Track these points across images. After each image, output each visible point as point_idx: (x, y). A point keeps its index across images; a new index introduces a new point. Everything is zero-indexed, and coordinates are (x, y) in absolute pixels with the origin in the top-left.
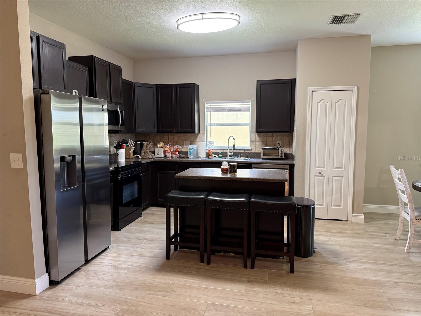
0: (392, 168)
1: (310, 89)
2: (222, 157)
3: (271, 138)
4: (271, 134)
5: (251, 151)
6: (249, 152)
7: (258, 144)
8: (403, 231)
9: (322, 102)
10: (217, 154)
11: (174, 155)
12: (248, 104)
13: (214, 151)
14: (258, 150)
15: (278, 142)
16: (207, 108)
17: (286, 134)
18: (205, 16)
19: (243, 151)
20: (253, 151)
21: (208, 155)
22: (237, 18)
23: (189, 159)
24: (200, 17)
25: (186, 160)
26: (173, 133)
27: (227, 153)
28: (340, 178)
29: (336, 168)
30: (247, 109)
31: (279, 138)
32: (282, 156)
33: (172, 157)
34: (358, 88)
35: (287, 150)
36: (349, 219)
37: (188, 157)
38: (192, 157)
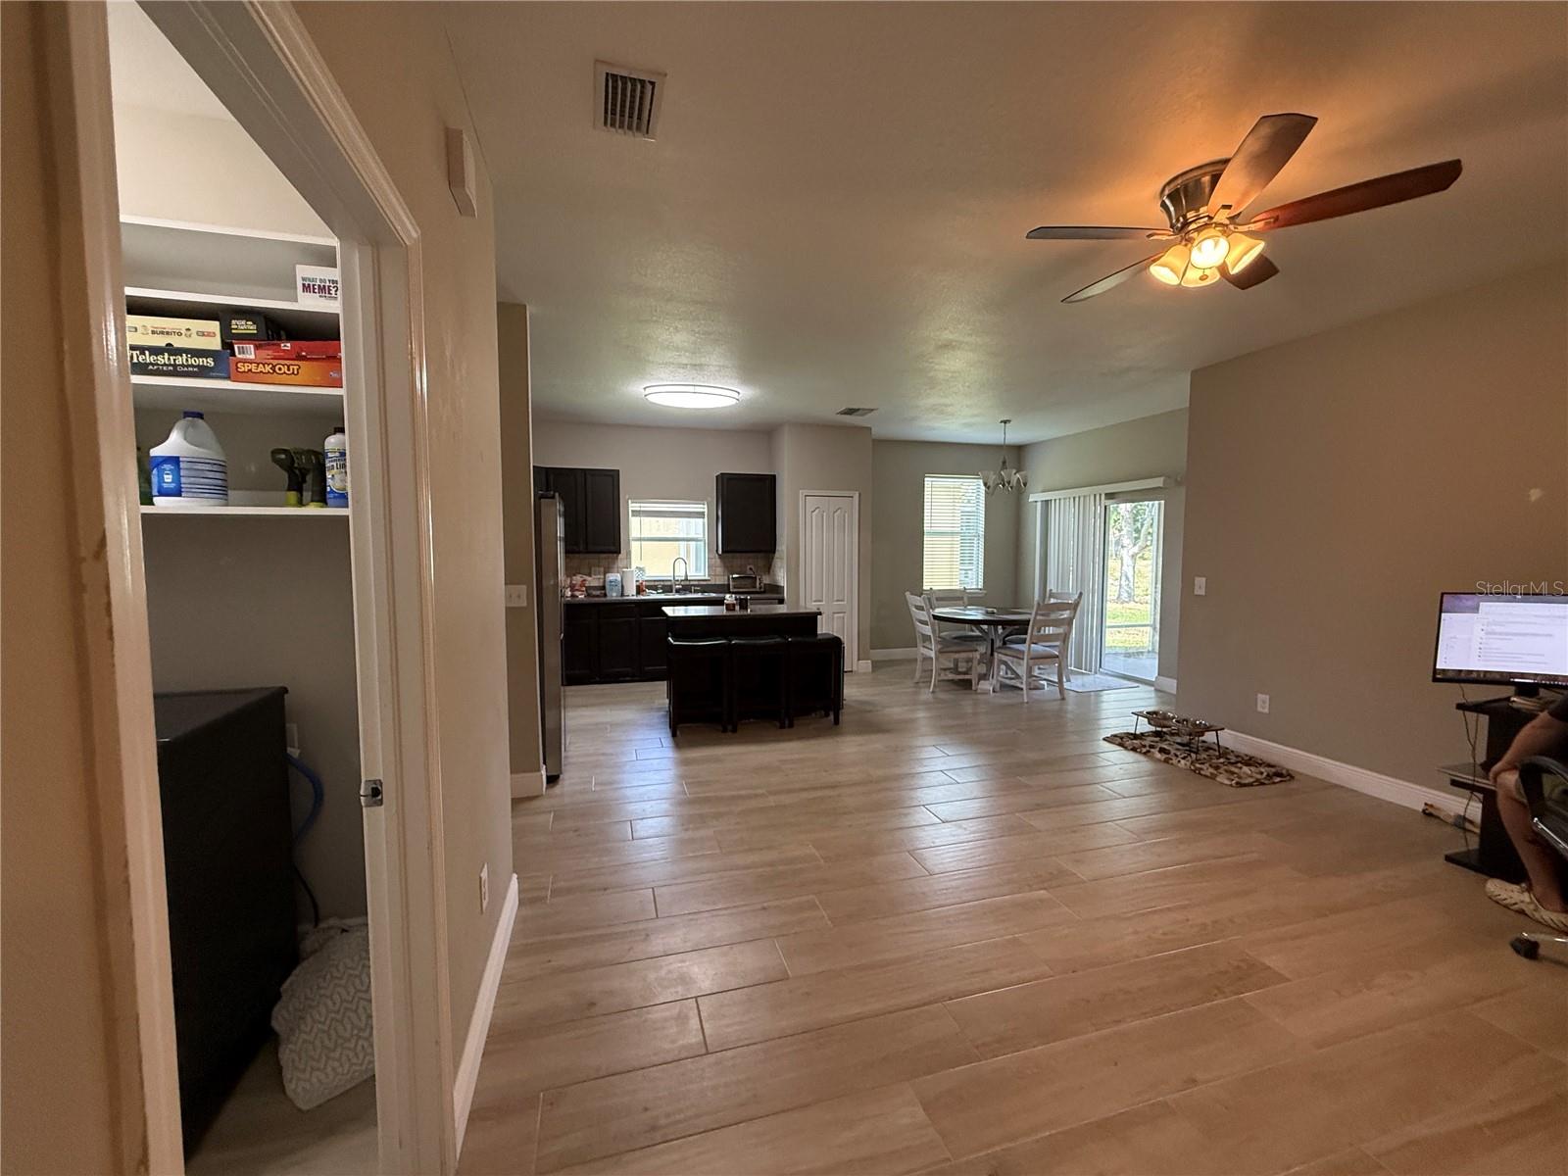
0: (908, 594)
1: (802, 493)
2: (663, 593)
3: (738, 560)
4: (738, 555)
5: (709, 583)
6: (705, 583)
7: (719, 570)
8: (924, 671)
9: (817, 511)
10: (655, 588)
11: (577, 593)
12: (703, 508)
13: (648, 584)
14: (721, 581)
15: (748, 567)
16: (633, 511)
17: (760, 555)
18: (698, 389)
19: (696, 583)
20: (713, 582)
21: (639, 590)
22: (735, 395)
23: (608, 598)
24: (691, 389)
25: (603, 599)
26: (579, 552)
27: (671, 586)
28: (841, 615)
29: (838, 601)
30: (701, 515)
31: (750, 561)
32: (760, 588)
33: (573, 596)
34: (860, 495)
35: (766, 580)
36: (855, 669)
37: (605, 595)
38: (614, 594)
